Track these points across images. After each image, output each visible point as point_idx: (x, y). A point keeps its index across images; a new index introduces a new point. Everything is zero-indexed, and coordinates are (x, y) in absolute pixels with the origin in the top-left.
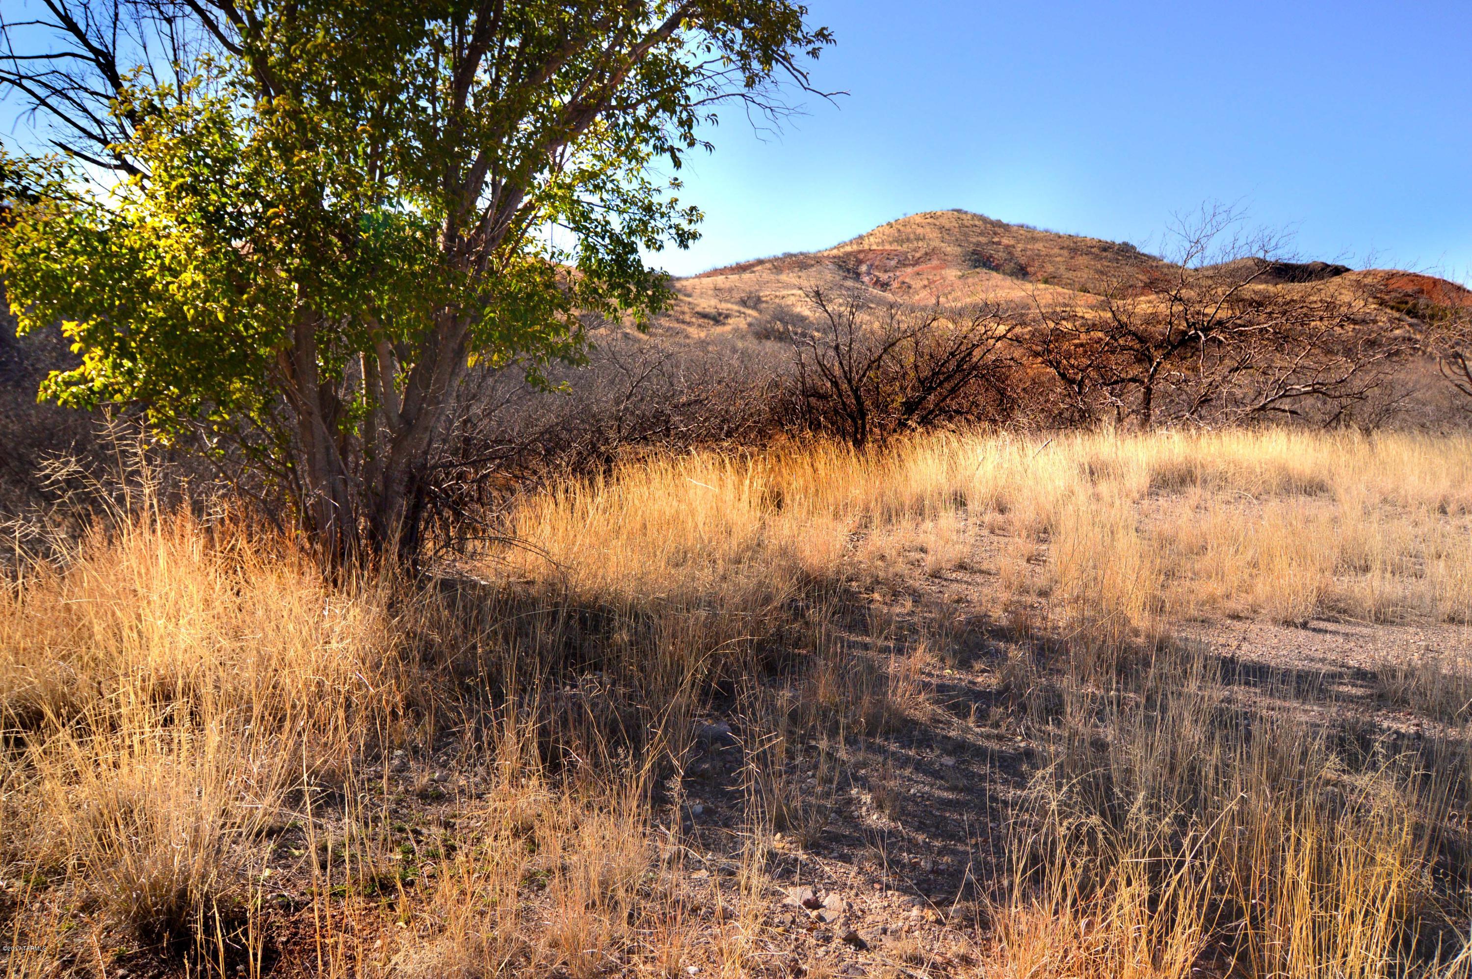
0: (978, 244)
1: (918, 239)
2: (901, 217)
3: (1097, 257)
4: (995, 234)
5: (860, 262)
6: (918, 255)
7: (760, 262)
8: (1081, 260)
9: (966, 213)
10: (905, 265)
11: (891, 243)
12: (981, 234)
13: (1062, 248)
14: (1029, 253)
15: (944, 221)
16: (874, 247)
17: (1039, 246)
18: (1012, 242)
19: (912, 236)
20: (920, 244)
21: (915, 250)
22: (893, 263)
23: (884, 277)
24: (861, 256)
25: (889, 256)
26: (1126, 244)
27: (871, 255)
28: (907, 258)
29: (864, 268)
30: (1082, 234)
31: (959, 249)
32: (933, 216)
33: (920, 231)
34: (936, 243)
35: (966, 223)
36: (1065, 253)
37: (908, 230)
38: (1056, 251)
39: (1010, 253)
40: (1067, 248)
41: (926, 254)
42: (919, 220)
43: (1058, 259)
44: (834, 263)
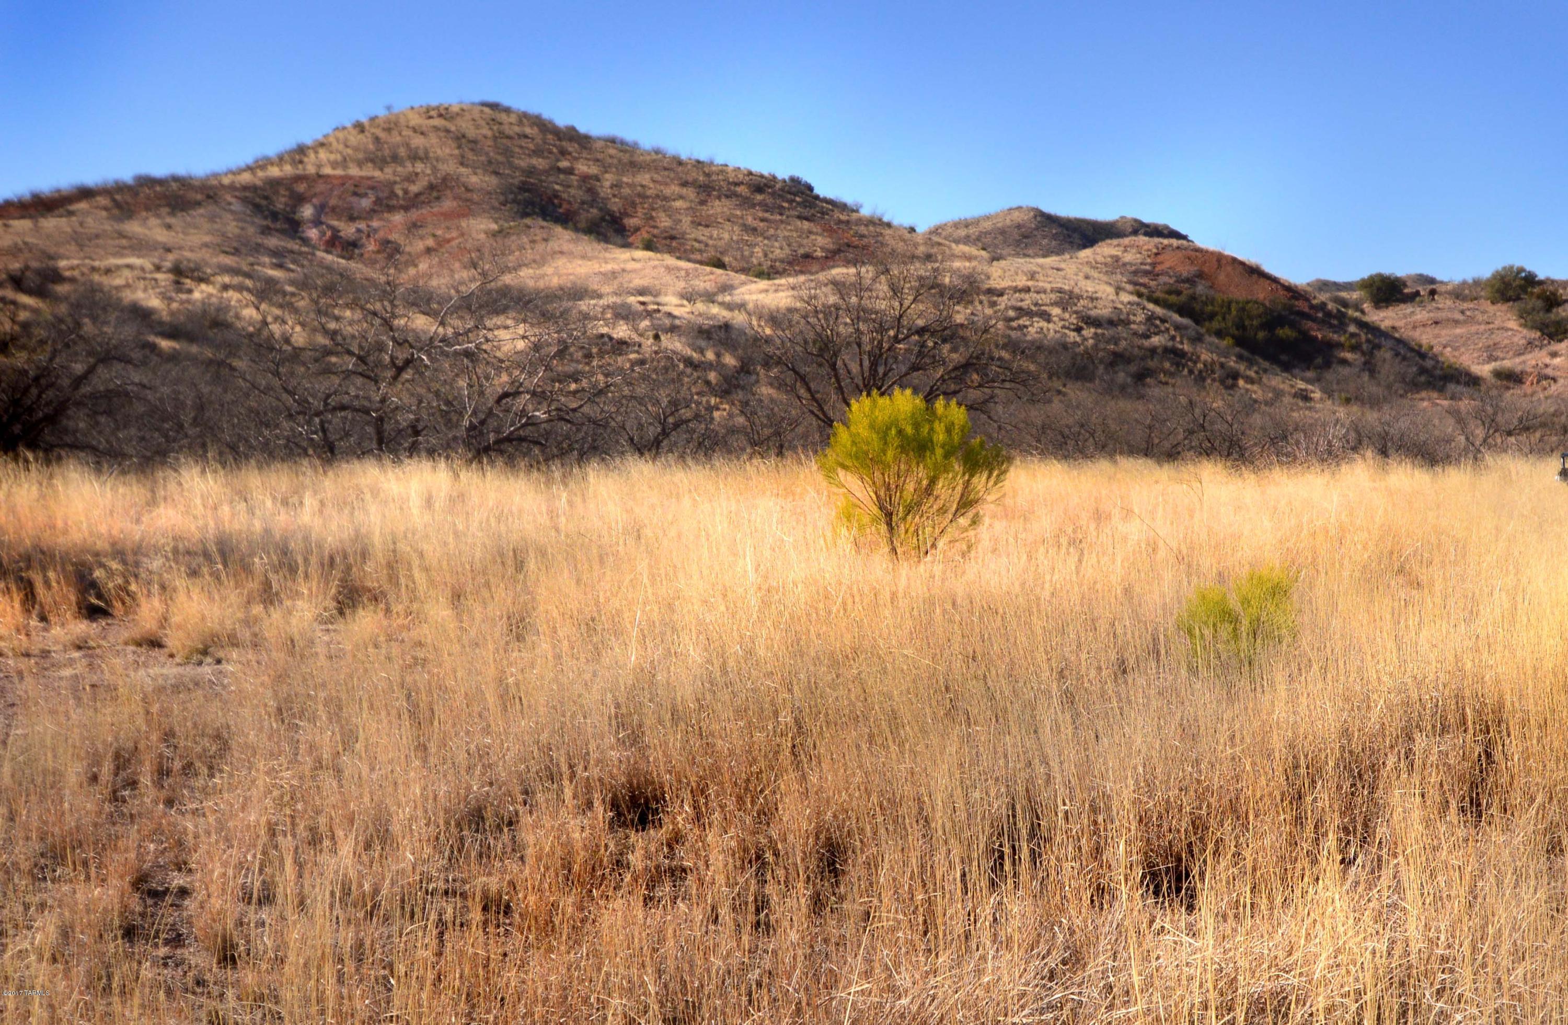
0: (531, 171)
1: (415, 157)
2: (382, 113)
3: (746, 203)
4: (563, 153)
5: (299, 199)
6: (414, 189)
7: (85, 193)
8: (718, 207)
9: (507, 110)
10: (391, 209)
11: (360, 164)
12: (537, 152)
13: (685, 184)
14: (626, 191)
15: (465, 126)
16: (327, 171)
17: (644, 178)
18: (594, 170)
19: (402, 152)
20: (419, 167)
21: (411, 178)
22: (366, 203)
23: (348, 230)
24: (301, 188)
25: (357, 188)
26: (795, 181)
27: (320, 187)
28: (393, 194)
29: (307, 212)
30: (719, 160)
31: (493, 181)
32: (444, 113)
33: (418, 141)
34: (450, 167)
35: (508, 130)
36: (690, 192)
37: (396, 139)
38: (675, 189)
39: (591, 191)
40: (694, 184)
41: (431, 187)
42: (416, 120)
43: (678, 204)
44: (244, 200)
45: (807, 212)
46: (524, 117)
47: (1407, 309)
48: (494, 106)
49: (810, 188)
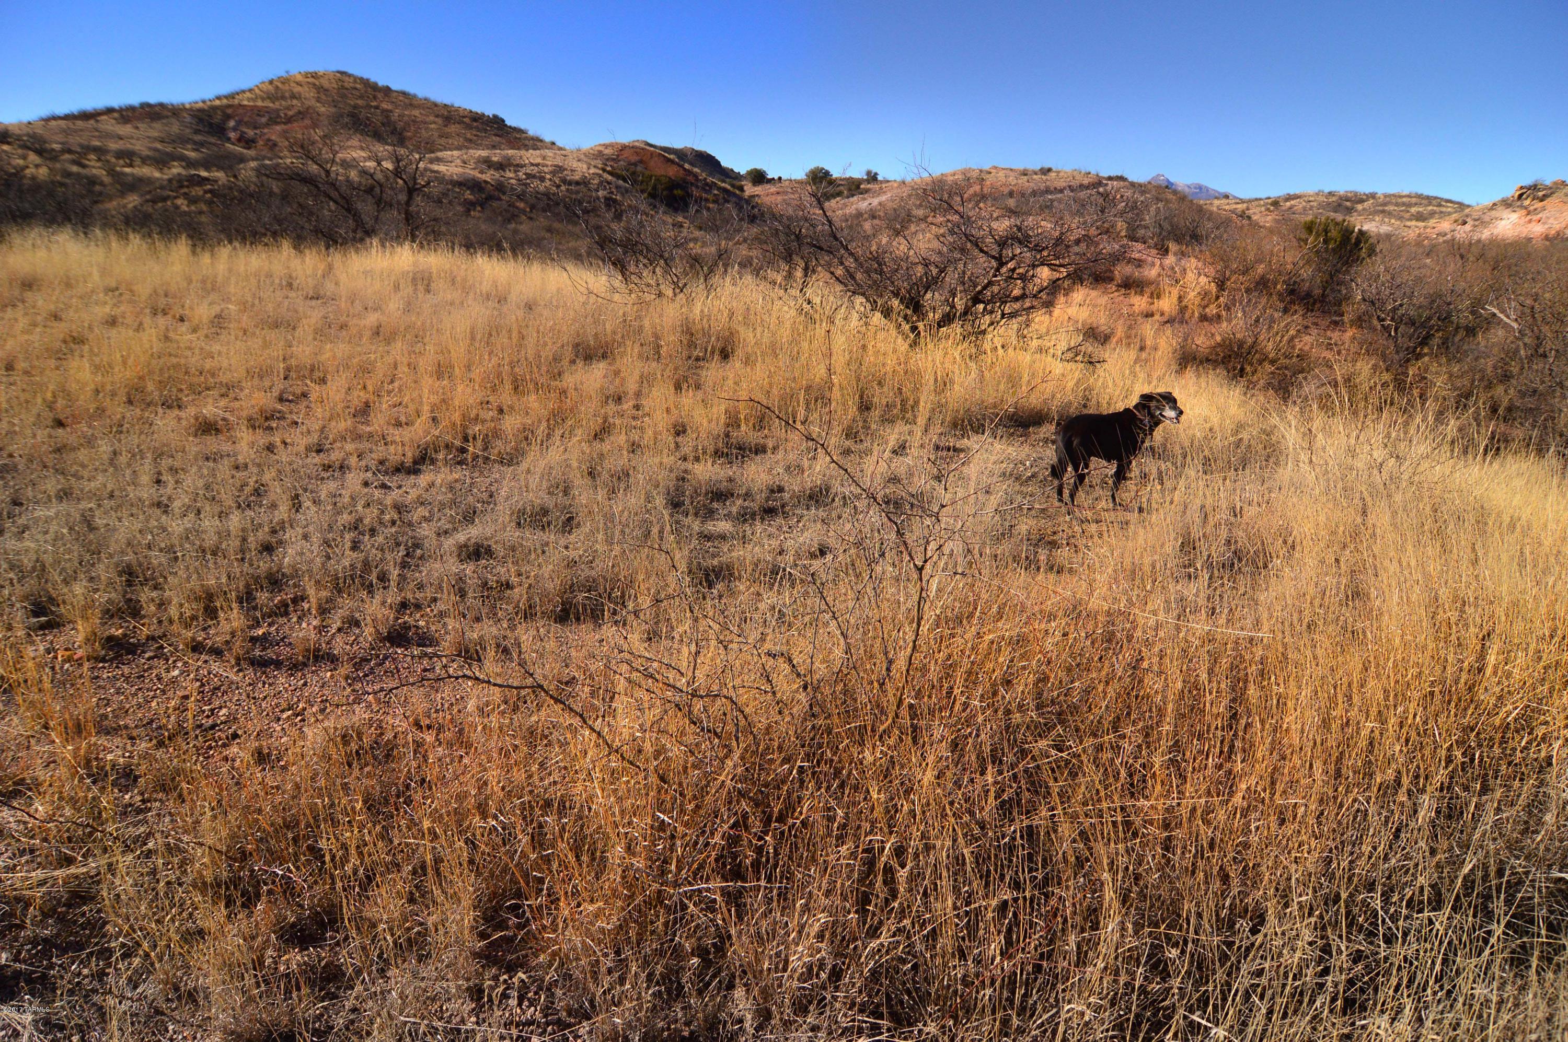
0: (355, 107)
1: (293, 96)
2: (283, 75)
3: (469, 127)
4: (375, 97)
5: (228, 117)
6: (290, 113)
7: (109, 111)
8: (453, 128)
9: (350, 76)
10: (277, 123)
11: (263, 99)
12: (361, 97)
13: (437, 116)
14: (406, 118)
15: (326, 84)
16: (246, 103)
17: (416, 112)
18: (390, 107)
19: (287, 95)
20: (295, 102)
21: (288, 108)
22: (264, 120)
23: (250, 133)
24: (229, 111)
25: (259, 112)
26: (495, 117)
27: (241, 111)
28: (279, 116)
29: (232, 123)
30: (456, 105)
31: (333, 110)
32: (315, 75)
33: (297, 89)
34: (313, 103)
35: (346, 84)
36: (439, 121)
37: (287, 87)
38: (432, 118)
39: (387, 117)
40: (442, 116)
41: (300, 112)
42: (299, 78)
43: (433, 126)
44: (193, 116)
45: (500, 133)
46: (356, 79)
47: (767, 186)
48: (342, 73)
49: (503, 121)
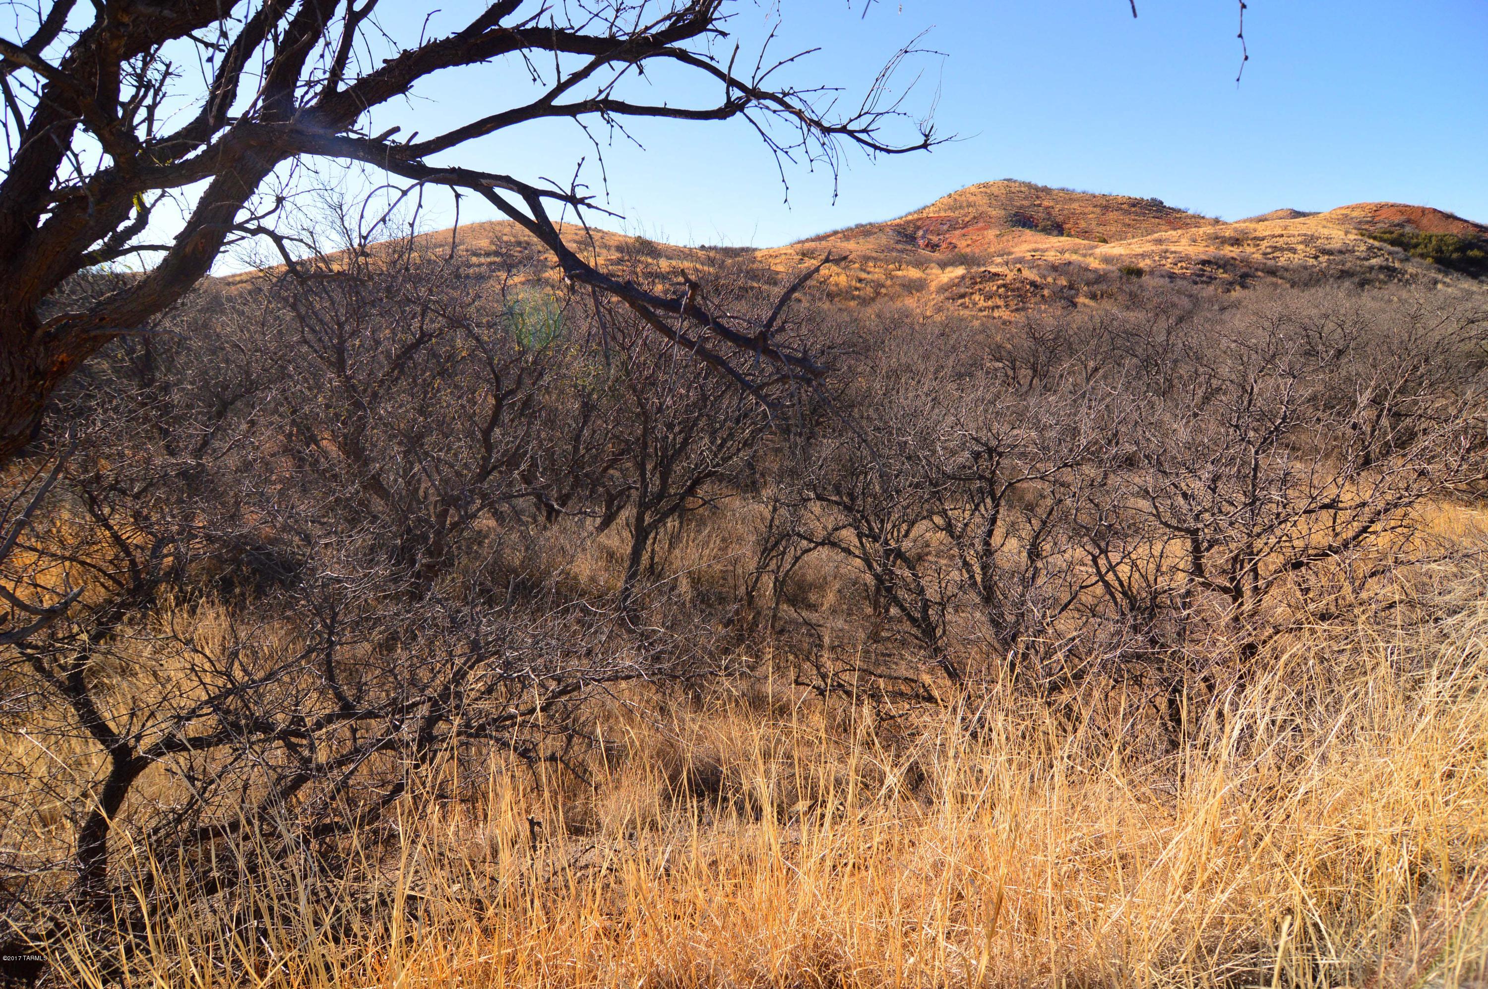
0: (1021, 207)
1: (969, 205)
2: (960, 188)
3: (1126, 212)
4: (1038, 197)
5: (919, 228)
6: (967, 219)
7: (835, 233)
8: (1112, 216)
9: (1015, 181)
10: (955, 229)
11: (945, 211)
12: (1026, 198)
13: (1096, 206)
14: (1066, 212)
15: (995, 190)
16: (931, 215)
17: (1075, 205)
18: (1052, 204)
19: (965, 204)
20: (971, 210)
21: (967, 215)
22: (945, 227)
23: (935, 239)
24: (920, 224)
25: (943, 221)
26: (1154, 200)
27: (928, 222)
28: (957, 223)
29: (921, 233)
30: (1115, 194)
31: (1003, 212)
32: (986, 185)
33: (972, 198)
34: (985, 208)
35: (1013, 190)
36: (1098, 210)
37: (963, 198)
38: (1090, 209)
39: (1049, 213)
40: (1101, 206)
41: (975, 218)
42: (973, 189)
43: (1091, 216)
44: (894, 230)
45: (1159, 214)
46: (1022, 184)
48: (1009, 180)
49: (1162, 203)
